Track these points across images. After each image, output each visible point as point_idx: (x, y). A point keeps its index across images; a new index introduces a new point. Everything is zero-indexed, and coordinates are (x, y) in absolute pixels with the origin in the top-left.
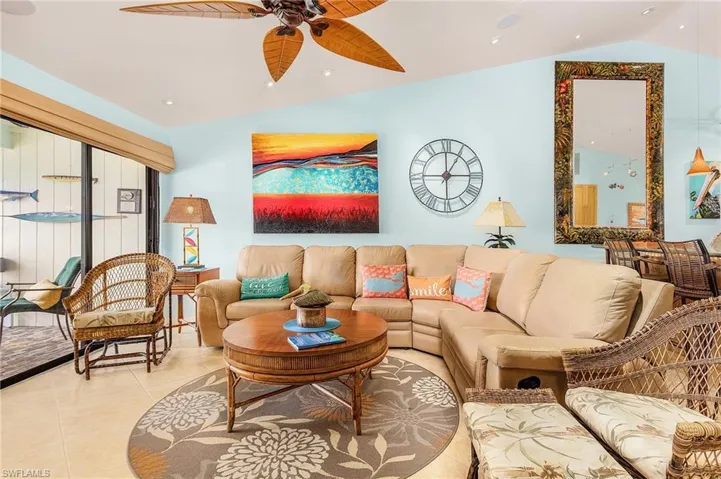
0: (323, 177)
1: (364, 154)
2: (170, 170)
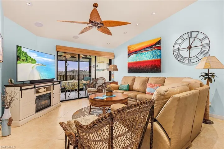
1: (157, 45)
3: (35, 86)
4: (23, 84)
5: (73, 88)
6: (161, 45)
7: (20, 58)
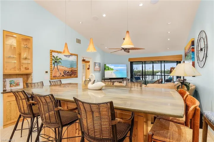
3: (111, 80)
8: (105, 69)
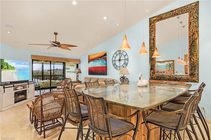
0: (97, 63)
1: (104, 57)
2: (80, 63)
3: (14, 85)
4: (5, 84)
5: (47, 86)
6: (107, 57)
7: (3, 67)
8: (2, 67)
